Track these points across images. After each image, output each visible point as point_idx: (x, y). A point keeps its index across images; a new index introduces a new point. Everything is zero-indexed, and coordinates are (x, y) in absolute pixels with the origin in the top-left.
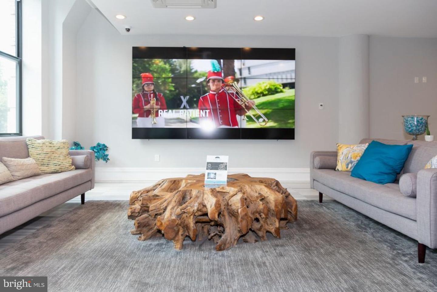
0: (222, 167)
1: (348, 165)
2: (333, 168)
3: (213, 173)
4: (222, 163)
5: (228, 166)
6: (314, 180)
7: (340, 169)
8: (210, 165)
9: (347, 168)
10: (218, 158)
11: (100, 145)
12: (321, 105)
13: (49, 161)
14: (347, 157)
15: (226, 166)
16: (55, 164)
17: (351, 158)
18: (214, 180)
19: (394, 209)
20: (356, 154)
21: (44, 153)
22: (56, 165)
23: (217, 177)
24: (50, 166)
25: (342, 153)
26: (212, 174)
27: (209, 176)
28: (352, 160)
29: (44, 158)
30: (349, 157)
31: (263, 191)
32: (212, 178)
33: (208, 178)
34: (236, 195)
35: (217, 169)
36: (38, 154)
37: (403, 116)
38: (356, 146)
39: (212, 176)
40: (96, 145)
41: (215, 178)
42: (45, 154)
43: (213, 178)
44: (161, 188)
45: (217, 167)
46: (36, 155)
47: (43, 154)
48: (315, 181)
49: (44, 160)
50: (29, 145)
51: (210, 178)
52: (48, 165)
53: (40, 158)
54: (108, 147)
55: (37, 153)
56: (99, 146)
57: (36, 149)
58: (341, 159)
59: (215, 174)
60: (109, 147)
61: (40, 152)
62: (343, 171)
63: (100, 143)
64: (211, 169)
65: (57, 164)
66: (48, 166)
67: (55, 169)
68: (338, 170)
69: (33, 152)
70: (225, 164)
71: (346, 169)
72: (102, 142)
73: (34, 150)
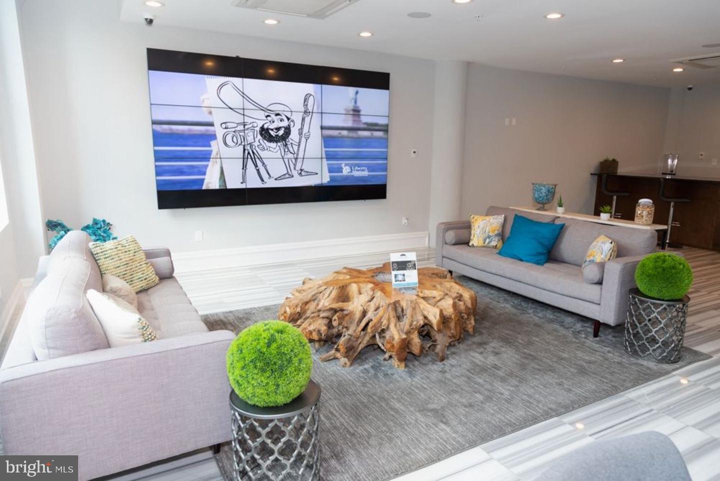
0: (410, 266)
1: (485, 240)
2: (466, 243)
3: (400, 274)
4: (410, 262)
5: (416, 265)
6: (443, 257)
7: (475, 245)
8: (396, 264)
9: (484, 243)
10: (404, 255)
11: (98, 222)
12: (414, 152)
13: (131, 275)
14: (484, 231)
15: (415, 265)
16: (141, 279)
17: (489, 232)
18: (404, 282)
19: (576, 294)
20: (493, 228)
21: (124, 263)
22: (142, 281)
23: (406, 279)
24: (135, 283)
25: (479, 227)
26: (400, 276)
27: (397, 279)
28: (490, 234)
29: (125, 272)
30: (486, 232)
31: (454, 289)
32: (400, 281)
33: (396, 281)
34: (443, 300)
35: (406, 269)
36: (116, 268)
37: (533, 184)
38: (492, 219)
39: (400, 278)
40: (91, 223)
41: (404, 281)
42: (125, 265)
43: (401, 279)
44: (329, 298)
45: (404, 266)
46: (114, 270)
47: (123, 265)
48: (444, 259)
49: (126, 275)
50: (97, 254)
51: (398, 281)
52: (131, 281)
53: (120, 273)
54: (111, 225)
55: (115, 266)
56: (96, 224)
57: (113, 259)
58: (478, 233)
59: (404, 275)
60: (113, 224)
61: (118, 263)
62: (479, 247)
63: (98, 219)
64: (398, 270)
65: (142, 279)
66: (132, 284)
67: (142, 287)
68: (473, 245)
69: (108, 265)
70: (414, 262)
71: (483, 245)
72: (100, 218)
73: (108, 261)
